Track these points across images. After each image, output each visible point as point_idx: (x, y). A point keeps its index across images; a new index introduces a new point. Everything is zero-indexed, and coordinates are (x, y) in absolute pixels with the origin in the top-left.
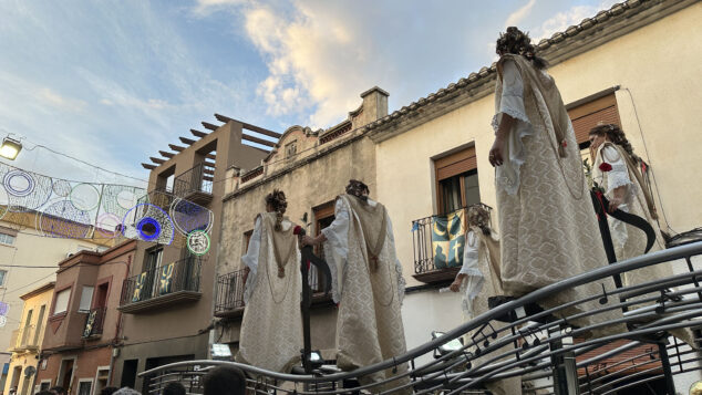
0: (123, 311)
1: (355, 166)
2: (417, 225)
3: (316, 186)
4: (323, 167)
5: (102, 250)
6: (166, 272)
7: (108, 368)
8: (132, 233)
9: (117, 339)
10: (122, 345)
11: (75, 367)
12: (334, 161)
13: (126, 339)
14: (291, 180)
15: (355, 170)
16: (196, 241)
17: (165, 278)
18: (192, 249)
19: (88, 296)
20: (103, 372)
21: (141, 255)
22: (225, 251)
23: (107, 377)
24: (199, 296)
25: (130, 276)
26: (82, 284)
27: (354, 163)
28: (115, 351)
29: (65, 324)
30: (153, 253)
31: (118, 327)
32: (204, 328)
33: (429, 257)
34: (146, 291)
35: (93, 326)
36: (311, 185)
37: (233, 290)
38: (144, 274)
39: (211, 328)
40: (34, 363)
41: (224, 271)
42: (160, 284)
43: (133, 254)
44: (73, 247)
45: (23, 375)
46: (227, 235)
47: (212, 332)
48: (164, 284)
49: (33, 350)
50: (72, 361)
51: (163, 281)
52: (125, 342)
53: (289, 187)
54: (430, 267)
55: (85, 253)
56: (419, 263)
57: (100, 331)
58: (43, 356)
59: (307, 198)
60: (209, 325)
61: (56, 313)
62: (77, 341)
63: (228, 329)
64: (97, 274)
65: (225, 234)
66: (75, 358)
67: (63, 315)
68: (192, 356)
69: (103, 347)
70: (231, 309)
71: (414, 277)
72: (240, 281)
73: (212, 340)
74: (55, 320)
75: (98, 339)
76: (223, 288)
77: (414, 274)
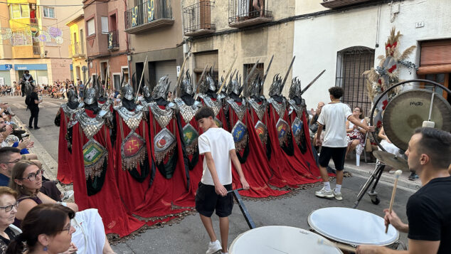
0: (128, 32)
6: (150, 6)
7: (127, 67)
9: (128, 49)
11: (108, 66)
13: (133, 50)
17: (150, 10)
19: (106, 22)
20: (125, 69)
23: (128, 72)
24: (173, 22)
25: (128, 9)
26: (100, 15)
28: (129, 57)
29: (96, 40)
31: (127, 43)
32: (180, 43)
34: (140, 20)
35: (112, 42)
37: (194, 18)
38: (137, 7)
39: (183, 43)
40: (86, 64)
41: (187, 4)
42: (148, 14)
45: (81, 71)
47: (185, 45)
48: (151, 14)
49: (83, 57)
50: (106, 63)
51: (150, 12)
52: (134, 52)
57: (118, 45)
58: (89, 60)
60: (182, 41)
61: (89, 34)
62: (105, 51)
63: (194, 44)
64: (107, 7)
66: (107, 61)
67: (94, 36)
68: (175, 60)
69: (122, 54)
70: (194, 31)
71: (322, 4)
72: (197, 11)
73: (185, 51)
74: (90, 39)
75: (118, 50)
76: (187, 17)
77: (322, 2)
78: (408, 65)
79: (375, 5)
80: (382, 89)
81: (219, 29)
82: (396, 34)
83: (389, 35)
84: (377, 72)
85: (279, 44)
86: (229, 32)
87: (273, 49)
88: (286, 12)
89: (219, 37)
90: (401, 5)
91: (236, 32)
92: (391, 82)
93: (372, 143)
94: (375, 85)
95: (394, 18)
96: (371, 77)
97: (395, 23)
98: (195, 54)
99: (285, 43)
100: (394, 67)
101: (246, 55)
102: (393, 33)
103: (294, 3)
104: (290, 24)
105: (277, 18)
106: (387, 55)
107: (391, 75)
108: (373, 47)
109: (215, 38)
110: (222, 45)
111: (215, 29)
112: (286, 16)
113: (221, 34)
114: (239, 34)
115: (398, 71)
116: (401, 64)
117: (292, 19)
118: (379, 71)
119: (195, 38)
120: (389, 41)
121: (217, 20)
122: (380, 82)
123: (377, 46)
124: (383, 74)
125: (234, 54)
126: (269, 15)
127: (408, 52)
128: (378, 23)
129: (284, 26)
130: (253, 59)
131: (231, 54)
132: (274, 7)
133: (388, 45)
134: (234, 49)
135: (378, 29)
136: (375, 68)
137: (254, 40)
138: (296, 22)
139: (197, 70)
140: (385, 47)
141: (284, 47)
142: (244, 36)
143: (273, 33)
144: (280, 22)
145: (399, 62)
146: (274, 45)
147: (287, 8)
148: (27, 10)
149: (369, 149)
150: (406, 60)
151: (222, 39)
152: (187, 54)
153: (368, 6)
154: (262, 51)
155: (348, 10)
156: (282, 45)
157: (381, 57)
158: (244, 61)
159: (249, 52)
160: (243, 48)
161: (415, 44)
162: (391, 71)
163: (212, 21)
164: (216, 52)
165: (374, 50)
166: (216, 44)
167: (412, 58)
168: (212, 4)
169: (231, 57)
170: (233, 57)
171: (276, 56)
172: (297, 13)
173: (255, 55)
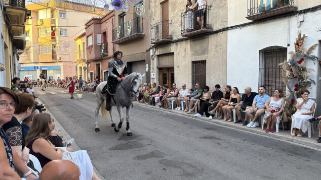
0: (114, 43)
5: (101, 17)
6: (129, 25)
8: (111, 8)
11: (101, 66)
16: (139, 9)
17: (129, 28)
18: (138, 13)
19: (99, 37)
21: (117, 18)
22: (152, 13)
24: (144, 35)
25: (114, 28)
26: (96, 33)
29: (93, 49)
30: (122, 16)
31: (113, 50)
32: (148, 49)
33: (256, 6)
34: (122, 35)
35: (104, 50)
37: (158, 31)
38: (120, 26)
39: (151, 49)
40: (86, 65)
41: (153, 23)
42: (127, 31)
43: (113, 18)
44: (89, 17)
45: (83, 70)
46: (152, 5)
47: (151, 50)
48: (129, 30)
49: (84, 60)
50: (99, 64)
51: (128, 29)
54: (256, 12)
55: (94, 19)
56: (250, 11)
57: (107, 52)
58: (88, 63)
60: (150, 47)
61: (89, 45)
62: (99, 56)
63: (157, 49)
64: (101, 27)
65: (151, 4)
66: (100, 63)
67: (92, 46)
68: (144, 61)
69: (110, 58)
70: (158, 40)
71: (247, 18)
72: (160, 27)
73: (151, 54)
74: (89, 48)
75: (107, 55)
76: (153, 31)
77: (247, 16)
78: (313, 58)
79: (286, 17)
80: (293, 76)
81: (175, 38)
82: (302, 36)
83: (297, 37)
84: (289, 64)
85: (216, 46)
86: (181, 40)
87: (213, 50)
88: (221, 25)
89: (175, 44)
90: (305, 16)
91: (186, 40)
92: (300, 70)
93: (287, 116)
94: (288, 73)
95: (300, 25)
96: (284, 67)
97: (301, 28)
98: (158, 56)
99: (221, 45)
100: (302, 60)
101: (193, 55)
102: (300, 35)
103: (227, 18)
104: (224, 32)
105: (215, 29)
106: (296, 51)
107: (299, 65)
108: (286, 46)
109: (172, 44)
110: (176, 50)
111: (172, 38)
112: (221, 27)
113: (176, 42)
114: (189, 41)
115: (305, 62)
116: (308, 57)
117: (226, 29)
118: (291, 63)
119: (158, 45)
120: (297, 41)
121: (173, 33)
122: (291, 70)
123: (289, 45)
124: (294, 65)
125: (185, 55)
126: (210, 27)
127: (312, 48)
128: (289, 29)
129: (220, 34)
130: (198, 58)
131: (183, 55)
132: (213, 22)
133: (297, 44)
134: (185, 52)
135: (289, 33)
136: (288, 60)
137: (199, 45)
138: (228, 31)
139: (160, 66)
140: (294, 45)
141: (220, 49)
142: (192, 42)
143: (212, 40)
144: (217, 32)
145: (305, 56)
146: (213, 47)
147: (222, 22)
148: (49, 31)
149: (286, 119)
150: (311, 54)
151: (177, 45)
152: (153, 56)
153: (280, 18)
154: (205, 51)
155: (266, 21)
156: (219, 47)
157: (291, 53)
158: (192, 59)
159: (195, 53)
160: (191, 50)
161: (317, 42)
162: (300, 62)
163: (170, 33)
164: (172, 54)
165: (286, 49)
166: (173, 48)
167: (315, 53)
168: (170, 22)
169: (183, 57)
170: (185, 57)
171: (215, 55)
172: (229, 25)
173: (200, 55)
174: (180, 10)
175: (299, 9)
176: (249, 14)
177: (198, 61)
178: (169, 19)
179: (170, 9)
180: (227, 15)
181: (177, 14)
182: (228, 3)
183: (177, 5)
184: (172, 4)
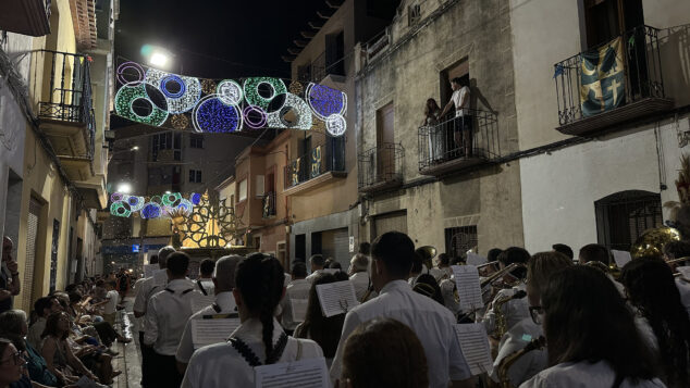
0: (287, 193)
1: (485, 13)
2: (560, 69)
3: (444, 46)
4: (450, 23)
6: (315, 155)
7: (284, 242)
9: (287, 217)
10: (292, 223)
11: (261, 242)
12: (461, 11)
13: (295, 217)
14: (417, 45)
15: (486, 16)
16: (334, 124)
17: (316, 162)
18: (331, 132)
19: (261, 181)
20: (282, 246)
21: (295, 142)
23: (285, 250)
24: (345, 175)
25: (289, 163)
26: (255, 173)
27: (483, 9)
28: (287, 228)
29: (248, 208)
31: (287, 208)
32: (354, 203)
33: (577, 105)
35: (268, 208)
36: (438, 46)
37: (372, 166)
38: (298, 159)
39: (359, 203)
41: (363, 150)
43: (288, 142)
47: (360, 206)
48: (316, 167)
50: (259, 238)
51: (314, 164)
52: (295, 220)
53: (415, 53)
54: (578, 116)
56: (563, 114)
57: (275, 212)
59: (435, 61)
60: (356, 200)
61: (241, 199)
62: (258, 221)
63: (372, 203)
64: (265, 162)
66: (260, 235)
67: (245, 202)
68: (346, 229)
69: (279, 224)
70: (372, 184)
71: (558, 129)
73: (360, 214)
74: (240, 206)
75: (275, 219)
77: (559, 126)
79: (648, 123)
81: (408, 179)
85: (498, 195)
86: (421, 183)
87: (488, 203)
88: (505, 148)
89: (408, 191)
91: (431, 181)
95: (685, 140)
97: (688, 147)
98: (374, 218)
99: (507, 192)
101: (448, 214)
103: (517, 134)
104: (512, 163)
105: (492, 157)
106: (683, 201)
108: (656, 190)
109: (402, 192)
110: (411, 201)
111: (401, 180)
112: (504, 153)
113: (411, 186)
114: (437, 184)
119: (374, 194)
120: (681, 177)
121: (403, 168)
123: (663, 187)
125: (430, 215)
126: (480, 154)
128: (659, 151)
129: (504, 166)
130: (460, 220)
131: (425, 212)
133: (682, 184)
134: (430, 206)
136: (665, 223)
137: (458, 190)
138: (521, 161)
140: (677, 188)
141: (507, 199)
142: (444, 187)
143: (488, 180)
144: (497, 163)
146: (490, 197)
147: (506, 141)
151: (412, 193)
152: (363, 217)
153: (636, 127)
154: (473, 205)
155: (604, 135)
156: (504, 197)
157: (670, 204)
158: (446, 223)
159: (451, 211)
160: (443, 204)
163: (397, 168)
164: (404, 212)
165: (658, 196)
166: (404, 202)
168: (396, 146)
169: (427, 219)
170: (429, 218)
171: (494, 213)
172: (523, 148)
173: (464, 214)
174: (416, 123)
175: (678, 106)
176: (563, 121)
177: (458, 228)
178: (396, 142)
179: (396, 120)
180: (516, 127)
181: (411, 129)
182: (517, 100)
183: (410, 112)
184: (400, 111)
